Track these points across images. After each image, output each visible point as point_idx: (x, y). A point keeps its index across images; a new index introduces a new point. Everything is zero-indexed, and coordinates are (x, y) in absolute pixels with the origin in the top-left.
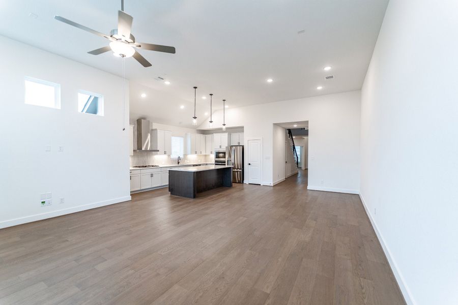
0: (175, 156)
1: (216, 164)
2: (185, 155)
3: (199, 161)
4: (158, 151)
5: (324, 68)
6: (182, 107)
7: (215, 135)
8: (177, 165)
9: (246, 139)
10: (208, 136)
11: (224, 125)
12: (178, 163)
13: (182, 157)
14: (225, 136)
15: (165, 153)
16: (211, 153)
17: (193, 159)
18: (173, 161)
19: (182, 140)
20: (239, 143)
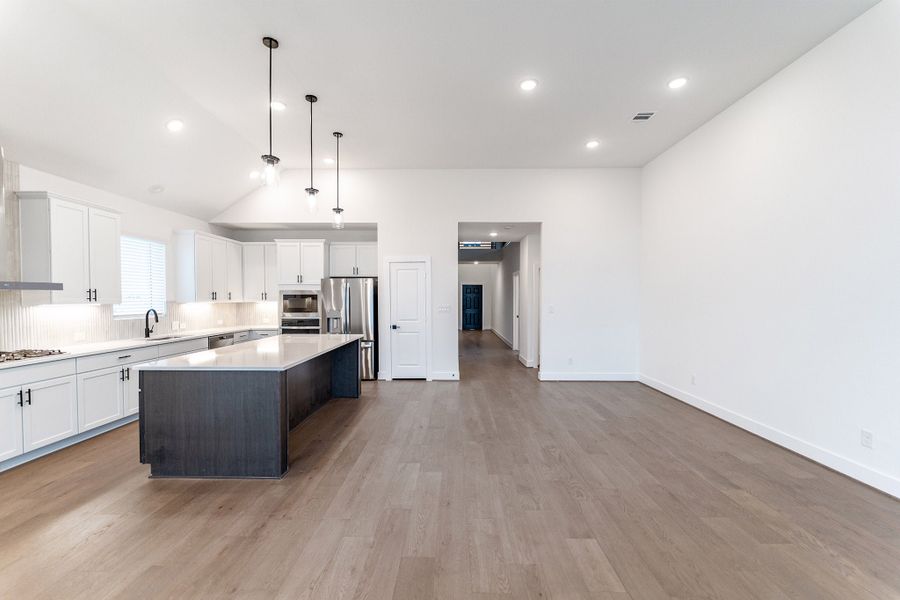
0: (133, 307)
1: (285, 331)
2: (172, 304)
3: (221, 322)
4: (59, 287)
5: (668, 84)
6: (176, 126)
7: (279, 243)
8: (144, 342)
9: (385, 260)
10: (253, 248)
11: (338, 210)
12: (148, 333)
13: (161, 310)
14: (315, 249)
15: (92, 296)
16: (265, 296)
17: (199, 317)
18: (124, 327)
19: (159, 251)
20: (356, 270)
